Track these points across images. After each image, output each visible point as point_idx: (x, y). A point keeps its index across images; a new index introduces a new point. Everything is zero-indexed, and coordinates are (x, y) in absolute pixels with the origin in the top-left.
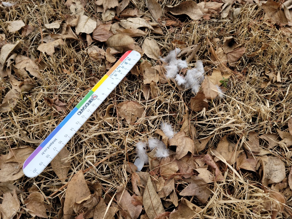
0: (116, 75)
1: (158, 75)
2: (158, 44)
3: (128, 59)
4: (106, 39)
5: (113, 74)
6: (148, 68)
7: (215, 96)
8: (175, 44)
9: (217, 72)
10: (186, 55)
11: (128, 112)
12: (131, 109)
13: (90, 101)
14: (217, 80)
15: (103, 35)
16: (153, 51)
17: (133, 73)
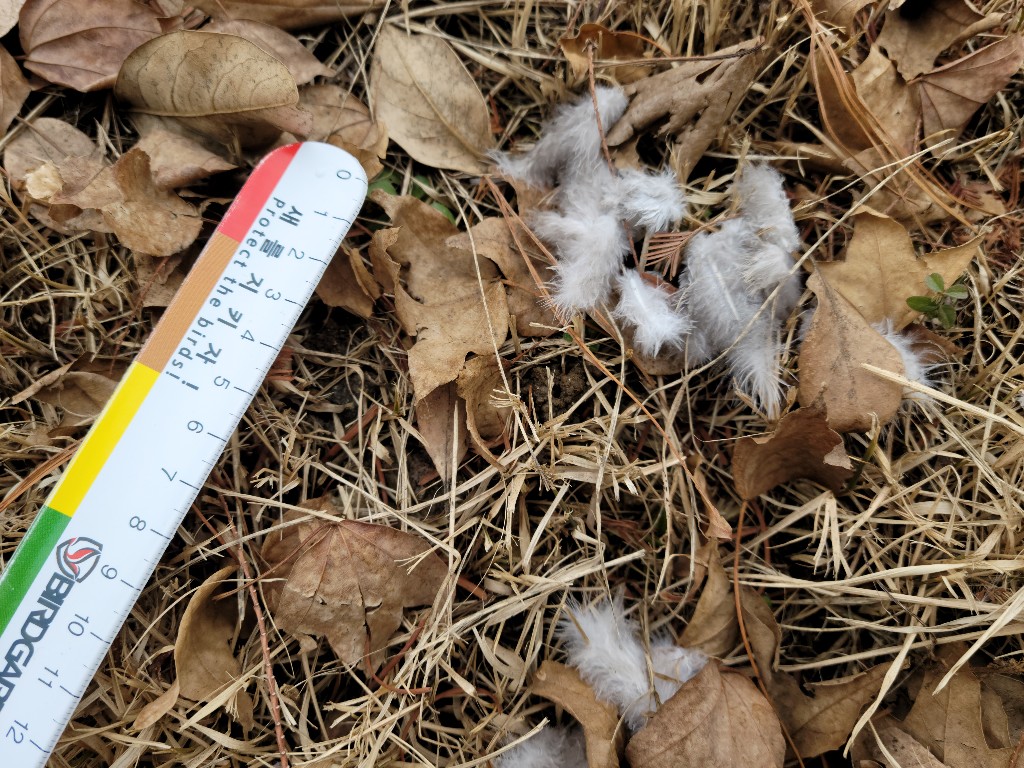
0: (210, 356)
1: (499, 286)
2: (464, 57)
3: (279, 212)
4: (112, 62)
5: (194, 350)
6: (427, 243)
7: (891, 406)
8: (584, 54)
9: (882, 231)
10: (665, 128)
11: (336, 603)
12: (354, 581)
13: (48, 593)
14: (883, 286)
15: (90, 35)
16: (447, 116)
17: (332, 302)
